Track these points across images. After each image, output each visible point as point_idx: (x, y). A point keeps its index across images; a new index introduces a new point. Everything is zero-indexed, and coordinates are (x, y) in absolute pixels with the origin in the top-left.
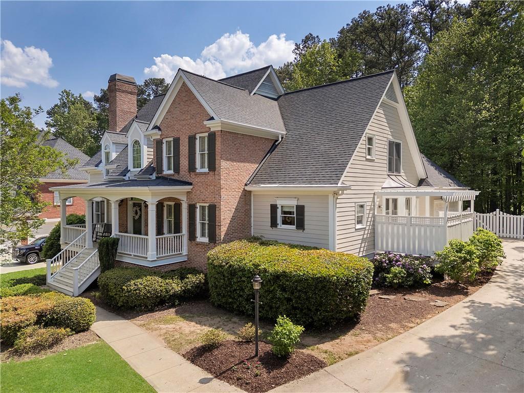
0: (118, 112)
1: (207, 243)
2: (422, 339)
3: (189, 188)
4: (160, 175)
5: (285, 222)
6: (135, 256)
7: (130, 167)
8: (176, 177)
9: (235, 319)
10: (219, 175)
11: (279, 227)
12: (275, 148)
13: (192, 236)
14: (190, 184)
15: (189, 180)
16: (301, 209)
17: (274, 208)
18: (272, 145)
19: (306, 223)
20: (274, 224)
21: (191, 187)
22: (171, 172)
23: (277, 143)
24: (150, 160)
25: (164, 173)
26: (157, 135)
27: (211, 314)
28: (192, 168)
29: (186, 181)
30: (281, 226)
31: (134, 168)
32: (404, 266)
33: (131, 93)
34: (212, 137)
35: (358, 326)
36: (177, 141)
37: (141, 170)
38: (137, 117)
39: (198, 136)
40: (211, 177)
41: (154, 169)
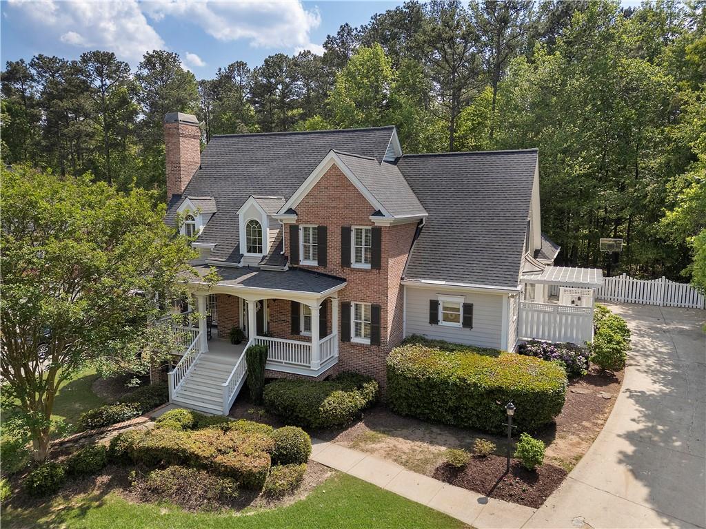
0: (182, 165)
1: (367, 345)
2: (619, 436)
3: (342, 286)
4: (295, 266)
5: (448, 319)
7: (243, 249)
8: (321, 270)
10: (386, 274)
11: (440, 324)
12: (420, 232)
13: (345, 336)
14: (344, 280)
15: (340, 275)
16: (468, 307)
17: (434, 305)
18: (415, 229)
19: (474, 321)
20: (434, 319)
21: (345, 283)
22: (315, 263)
23: (420, 226)
24: (272, 244)
25: (301, 263)
26: (292, 219)
28: (346, 261)
29: (337, 276)
30: (442, 323)
31: (249, 251)
32: (562, 358)
33: (194, 137)
34: (376, 233)
37: (264, 257)
38: (201, 168)
39: (353, 228)
40: (374, 275)
41: (286, 258)
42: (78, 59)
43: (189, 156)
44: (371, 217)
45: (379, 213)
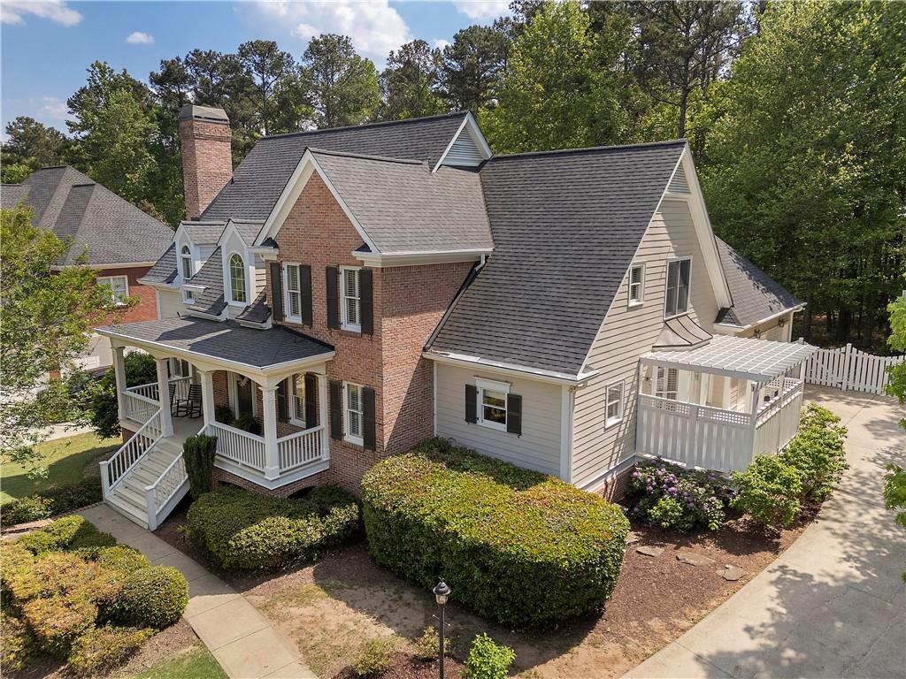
0: (200, 177)
1: (359, 446)
2: (699, 658)
3: (329, 355)
4: (279, 323)
5: (489, 415)
6: (244, 465)
7: (228, 298)
8: (306, 331)
9: (408, 596)
10: (379, 342)
11: (479, 422)
12: (475, 277)
13: (336, 433)
14: (332, 348)
15: (328, 340)
16: (515, 401)
17: (471, 392)
18: (468, 272)
19: (523, 424)
20: (471, 417)
21: (333, 353)
22: (299, 320)
23: (477, 269)
24: (261, 289)
25: (287, 320)
26: (271, 254)
27: (370, 582)
28: (333, 321)
29: (325, 341)
30: (482, 422)
31: (234, 299)
32: (679, 497)
33: (220, 139)
34: (366, 275)
35: (601, 624)
36: (306, 270)
37: (248, 307)
38: (232, 181)
39: (342, 269)
40: (365, 343)
41: (269, 310)
42: (236, 52)
43: (212, 165)
44: (354, 254)
45: (365, 248)
